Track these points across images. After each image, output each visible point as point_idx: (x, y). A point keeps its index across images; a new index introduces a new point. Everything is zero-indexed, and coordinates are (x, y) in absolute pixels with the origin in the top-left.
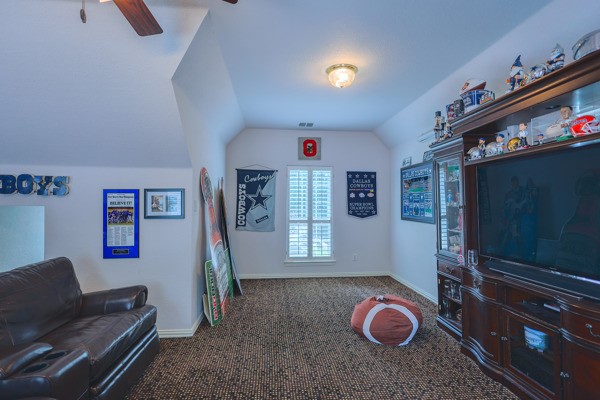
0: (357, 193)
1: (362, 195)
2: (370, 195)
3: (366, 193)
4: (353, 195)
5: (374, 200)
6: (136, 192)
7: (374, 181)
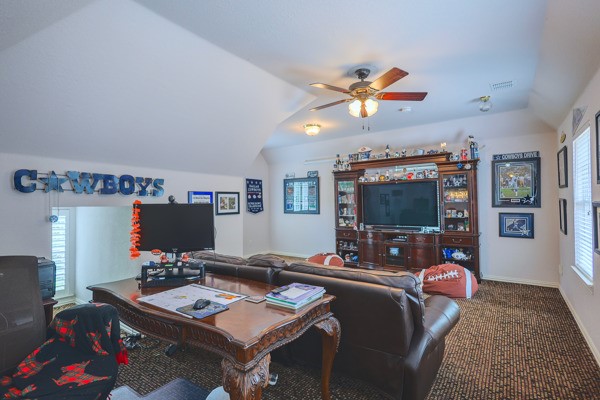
0: (252, 195)
1: (254, 197)
2: (259, 197)
3: (257, 195)
4: (250, 197)
5: (261, 200)
6: (211, 194)
7: (261, 187)
